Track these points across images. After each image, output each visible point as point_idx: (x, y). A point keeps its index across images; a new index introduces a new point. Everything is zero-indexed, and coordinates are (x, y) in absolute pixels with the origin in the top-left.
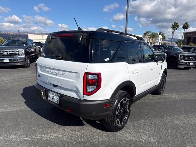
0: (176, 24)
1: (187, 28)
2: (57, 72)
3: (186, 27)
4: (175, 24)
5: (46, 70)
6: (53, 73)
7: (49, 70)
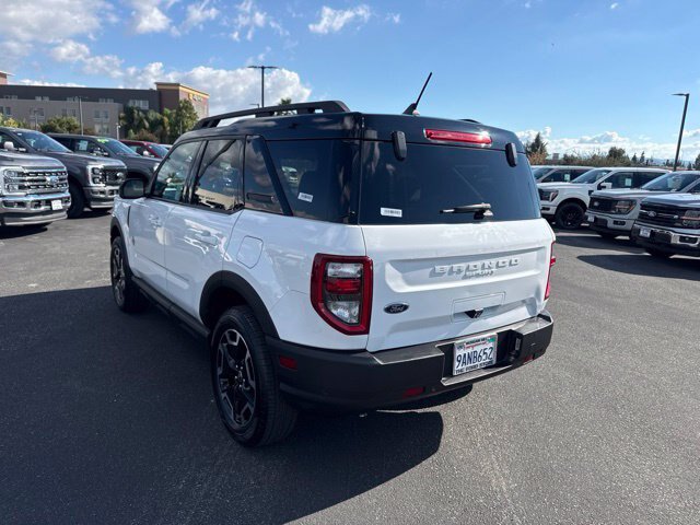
2: (494, 262)
5: (447, 267)
6: (479, 272)
7: (463, 266)
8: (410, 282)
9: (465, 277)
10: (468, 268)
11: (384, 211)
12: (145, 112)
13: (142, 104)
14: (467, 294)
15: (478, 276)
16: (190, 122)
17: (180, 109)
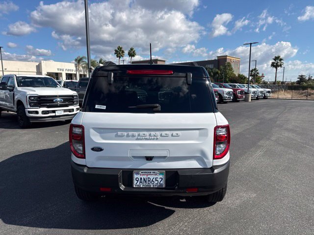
0: (120, 48)
1: (133, 56)
2: (158, 133)
3: (132, 54)
4: (118, 49)
5: (125, 134)
6: (148, 137)
7: (136, 134)
8: (104, 138)
9: (137, 139)
10: (139, 135)
11: (97, 107)
12: (211, 69)
13: (211, 66)
14: (139, 148)
15: (146, 139)
16: (229, 72)
17: (226, 66)
